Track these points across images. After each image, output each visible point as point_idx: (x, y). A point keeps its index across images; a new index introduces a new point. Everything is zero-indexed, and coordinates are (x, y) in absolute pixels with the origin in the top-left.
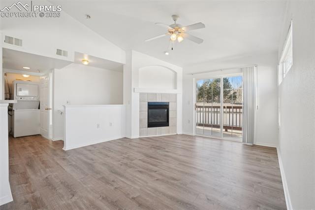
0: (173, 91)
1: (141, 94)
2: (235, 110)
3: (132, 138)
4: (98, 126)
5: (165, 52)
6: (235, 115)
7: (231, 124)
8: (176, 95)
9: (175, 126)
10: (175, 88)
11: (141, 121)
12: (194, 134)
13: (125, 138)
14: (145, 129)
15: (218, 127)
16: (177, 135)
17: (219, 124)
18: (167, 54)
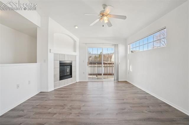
0: (74, 54)
1: (55, 54)
2: (109, 65)
3: (49, 91)
4: (18, 86)
5: (75, 26)
6: (109, 68)
7: (107, 72)
8: (76, 56)
9: (75, 77)
10: (75, 51)
11: (55, 76)
12: (87, 80)
13: (41, 92)
14: (58, 82)
15: (101, 74)
16: (77, 82)
17: (101, 73)
18: (77, 27)
